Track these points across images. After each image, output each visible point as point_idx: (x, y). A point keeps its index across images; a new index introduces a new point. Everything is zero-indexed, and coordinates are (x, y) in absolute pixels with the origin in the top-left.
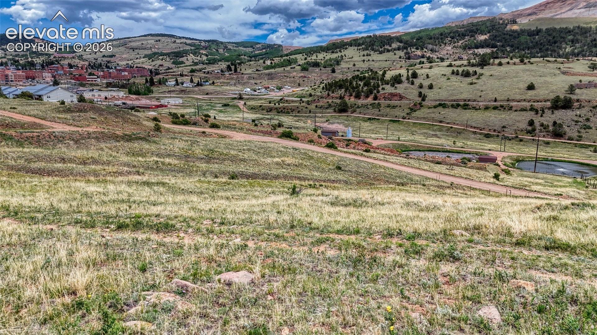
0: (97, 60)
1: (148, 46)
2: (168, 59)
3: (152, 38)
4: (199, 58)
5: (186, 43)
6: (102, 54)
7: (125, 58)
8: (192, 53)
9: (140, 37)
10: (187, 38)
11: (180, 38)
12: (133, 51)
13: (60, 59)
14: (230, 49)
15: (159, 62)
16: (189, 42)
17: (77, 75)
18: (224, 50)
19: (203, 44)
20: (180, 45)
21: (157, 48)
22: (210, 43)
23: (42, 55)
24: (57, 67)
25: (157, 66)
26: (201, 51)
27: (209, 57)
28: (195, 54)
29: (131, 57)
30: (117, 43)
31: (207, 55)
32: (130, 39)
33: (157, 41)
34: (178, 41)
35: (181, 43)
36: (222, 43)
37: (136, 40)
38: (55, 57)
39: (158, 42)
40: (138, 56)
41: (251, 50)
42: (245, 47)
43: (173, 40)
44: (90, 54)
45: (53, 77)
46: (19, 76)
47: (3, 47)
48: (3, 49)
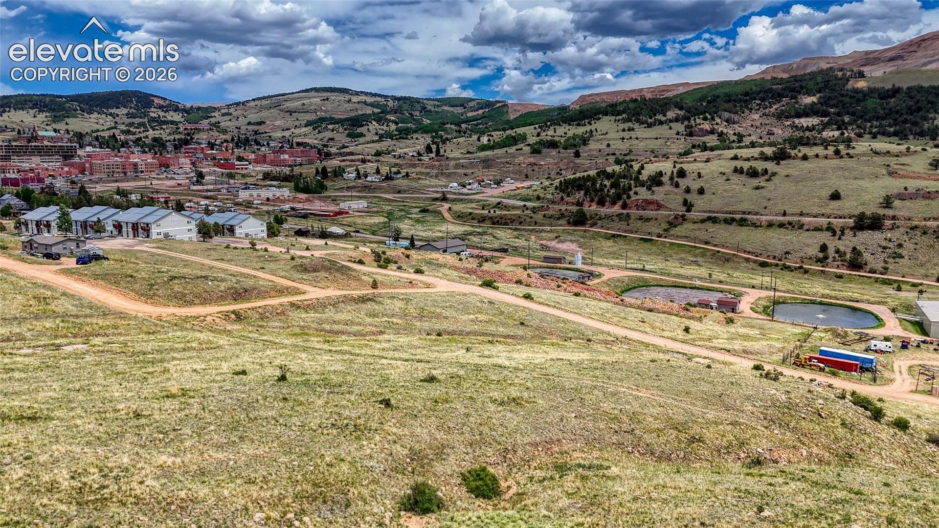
0: (240, 128)
1: (311, 108)
2: (341, 130)
3: (316, 94)
4: (385, 128)
5: (365, 103)
6: (246, 121)
7: (279, 127)
8: (374, 120)
9: (299, 92)
10: (366, 94)
11: (357, 93)
12: (291, 115)
14: (430, 111)
15: (328, 135)
16: (370, 100)
17: (221, 159)
18: (421, 112)
19: (391, 103)
20: (358, 106)
21: (324, 111)
22: (401, 102)
23: (166, 123)
24: (195, 149)
25: (325, 140)
26: (388, 117)
27: (400, 125)
28: (379, 120)
29: (288, 125)
30: (267, 102)
31: (396, 123)
32: (286, 97)
33: (324, 100)
34: (355, 99)
35: (358, 103)
36: (418, 101)
37: (295, 98)
38: (186, 129)
39: (326, 101)
40: (297, 123)
41: (460, 110)
42: (452, 106)
43: (347, 97)
44: (230, 120)
45: (193, 164)
46: (151, 164)
47: (110, 111)
48: (111, 114)
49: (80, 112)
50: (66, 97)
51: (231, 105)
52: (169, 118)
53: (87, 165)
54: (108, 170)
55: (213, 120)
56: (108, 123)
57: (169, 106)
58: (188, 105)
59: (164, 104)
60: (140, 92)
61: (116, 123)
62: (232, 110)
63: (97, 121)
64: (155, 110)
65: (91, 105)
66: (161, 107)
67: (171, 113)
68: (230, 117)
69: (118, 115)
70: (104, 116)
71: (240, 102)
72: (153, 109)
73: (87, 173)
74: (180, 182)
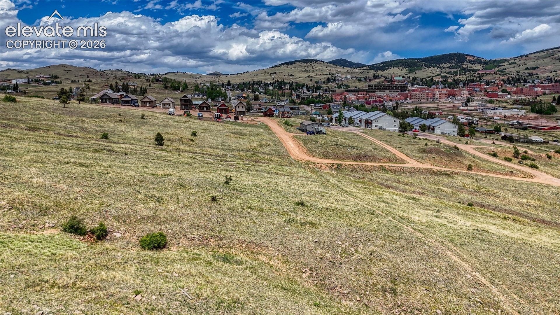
0: (519, 72)
6: (525, 67)
7: (548, 70)
13: (482, 75)
17: (491, 91)
23: (470, 71)
24: (476, 85)
29: (555, 68)
30: (544, 54)
32: (557, 50)
38: (478, 74)
44: (514, 67)
45: (470, 94)
46: (443, 94)
47: (441, 65)
48: (440, 68)
49: (424, 67)
50: (419, 59)
51: (517, 57)
52: (474, 68)
53: (409, 95)
54: (418, 97)
55: (502, 68)
56: (437, 73)
57: (476, 60)
58: (488, 59)
59: (473, 60)
60: (460, 54)
61: (441, 72)
62: (516, 61)
63: (431, 71)
64: (467, 63)
65: (431, 63)
66: (470, 62)
67: (476, 65)
68: (514, 65)
69: (444, 68)
70: (436, 69)
71: (524, 55)
72: (465, 63)
73: (408, 99)
74: (454, 104)
